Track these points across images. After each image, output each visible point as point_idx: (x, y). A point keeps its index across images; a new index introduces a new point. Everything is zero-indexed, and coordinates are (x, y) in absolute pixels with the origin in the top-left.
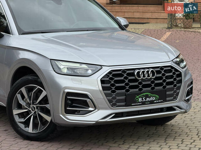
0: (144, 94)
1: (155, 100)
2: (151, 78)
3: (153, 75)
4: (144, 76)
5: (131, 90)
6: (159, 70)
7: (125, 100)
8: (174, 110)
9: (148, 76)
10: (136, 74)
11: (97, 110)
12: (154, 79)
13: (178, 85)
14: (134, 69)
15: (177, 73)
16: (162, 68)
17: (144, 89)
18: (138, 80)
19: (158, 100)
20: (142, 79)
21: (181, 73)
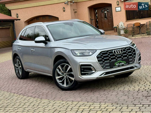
0: (119, 61)
1: (124, 64)
2: (121, 53)
3: (122, 52)
4: (117, 53)
5: (112, 60)
6: (124, 49)
7: (110, 65)
8: (134, 68)
9: (120, 52)
10: (113, 52)
11: (96, 72)
12: (122, 54)
13: (134, 56)
14: (112, 50)
15: (133, 50)
16: (125, 48)
17: (118, 59)
18: (115, 55)
19: (126, 64)
20: (117, 54)
21: (135, 50)
